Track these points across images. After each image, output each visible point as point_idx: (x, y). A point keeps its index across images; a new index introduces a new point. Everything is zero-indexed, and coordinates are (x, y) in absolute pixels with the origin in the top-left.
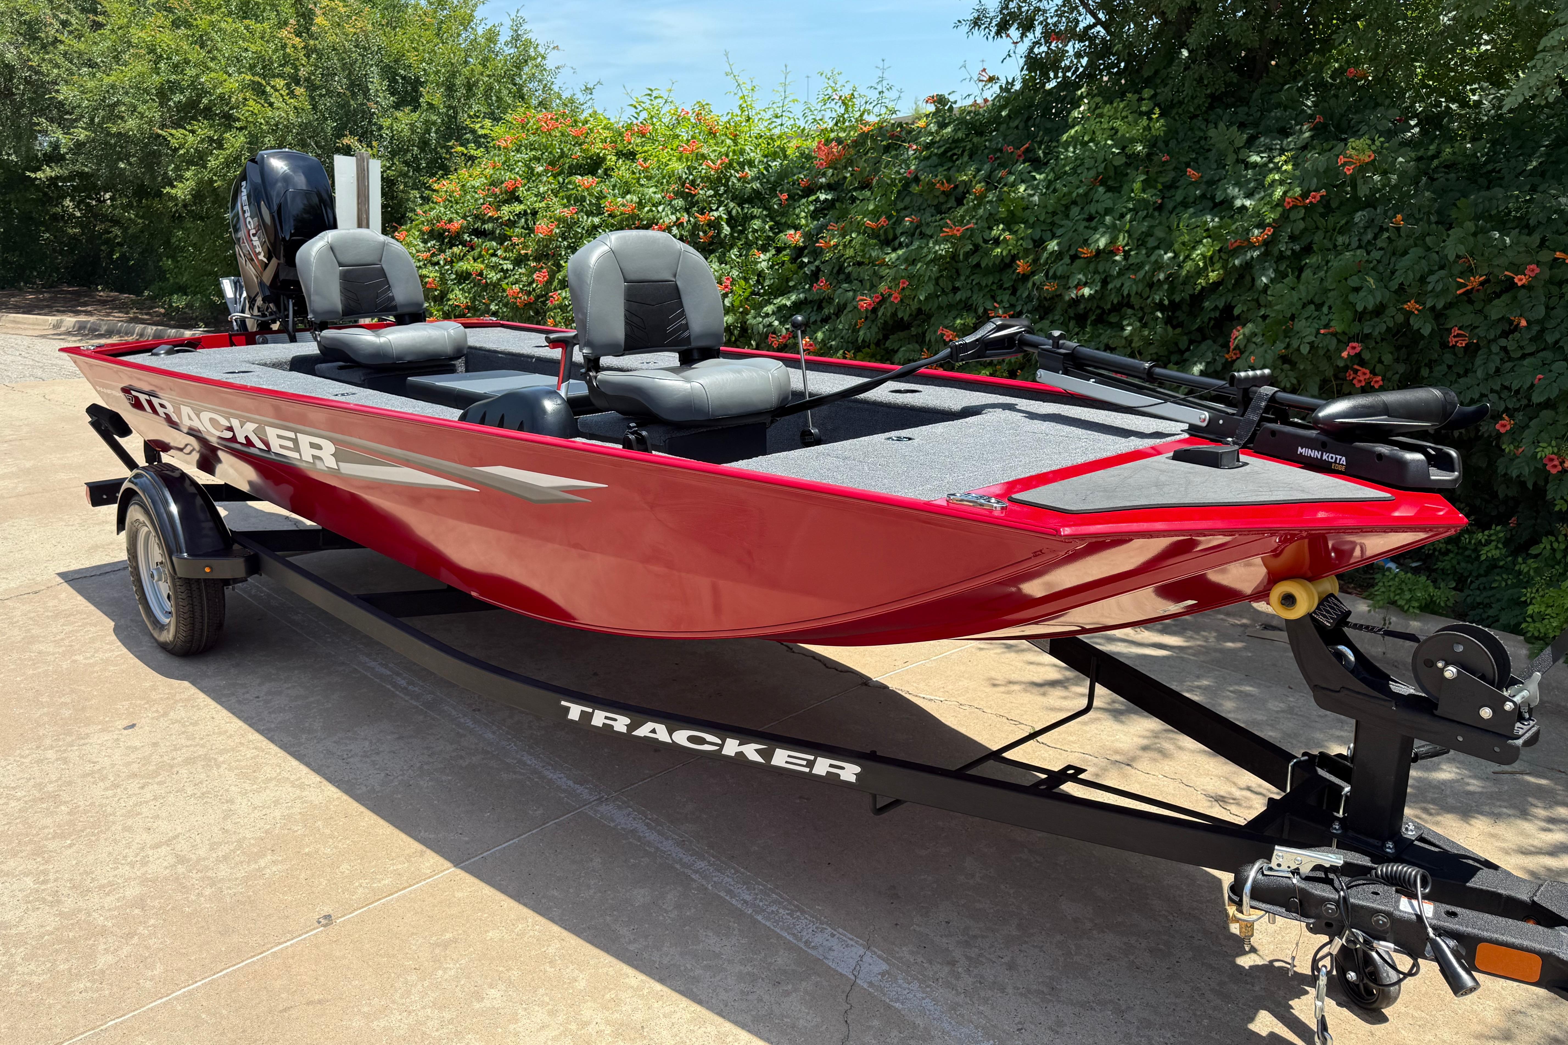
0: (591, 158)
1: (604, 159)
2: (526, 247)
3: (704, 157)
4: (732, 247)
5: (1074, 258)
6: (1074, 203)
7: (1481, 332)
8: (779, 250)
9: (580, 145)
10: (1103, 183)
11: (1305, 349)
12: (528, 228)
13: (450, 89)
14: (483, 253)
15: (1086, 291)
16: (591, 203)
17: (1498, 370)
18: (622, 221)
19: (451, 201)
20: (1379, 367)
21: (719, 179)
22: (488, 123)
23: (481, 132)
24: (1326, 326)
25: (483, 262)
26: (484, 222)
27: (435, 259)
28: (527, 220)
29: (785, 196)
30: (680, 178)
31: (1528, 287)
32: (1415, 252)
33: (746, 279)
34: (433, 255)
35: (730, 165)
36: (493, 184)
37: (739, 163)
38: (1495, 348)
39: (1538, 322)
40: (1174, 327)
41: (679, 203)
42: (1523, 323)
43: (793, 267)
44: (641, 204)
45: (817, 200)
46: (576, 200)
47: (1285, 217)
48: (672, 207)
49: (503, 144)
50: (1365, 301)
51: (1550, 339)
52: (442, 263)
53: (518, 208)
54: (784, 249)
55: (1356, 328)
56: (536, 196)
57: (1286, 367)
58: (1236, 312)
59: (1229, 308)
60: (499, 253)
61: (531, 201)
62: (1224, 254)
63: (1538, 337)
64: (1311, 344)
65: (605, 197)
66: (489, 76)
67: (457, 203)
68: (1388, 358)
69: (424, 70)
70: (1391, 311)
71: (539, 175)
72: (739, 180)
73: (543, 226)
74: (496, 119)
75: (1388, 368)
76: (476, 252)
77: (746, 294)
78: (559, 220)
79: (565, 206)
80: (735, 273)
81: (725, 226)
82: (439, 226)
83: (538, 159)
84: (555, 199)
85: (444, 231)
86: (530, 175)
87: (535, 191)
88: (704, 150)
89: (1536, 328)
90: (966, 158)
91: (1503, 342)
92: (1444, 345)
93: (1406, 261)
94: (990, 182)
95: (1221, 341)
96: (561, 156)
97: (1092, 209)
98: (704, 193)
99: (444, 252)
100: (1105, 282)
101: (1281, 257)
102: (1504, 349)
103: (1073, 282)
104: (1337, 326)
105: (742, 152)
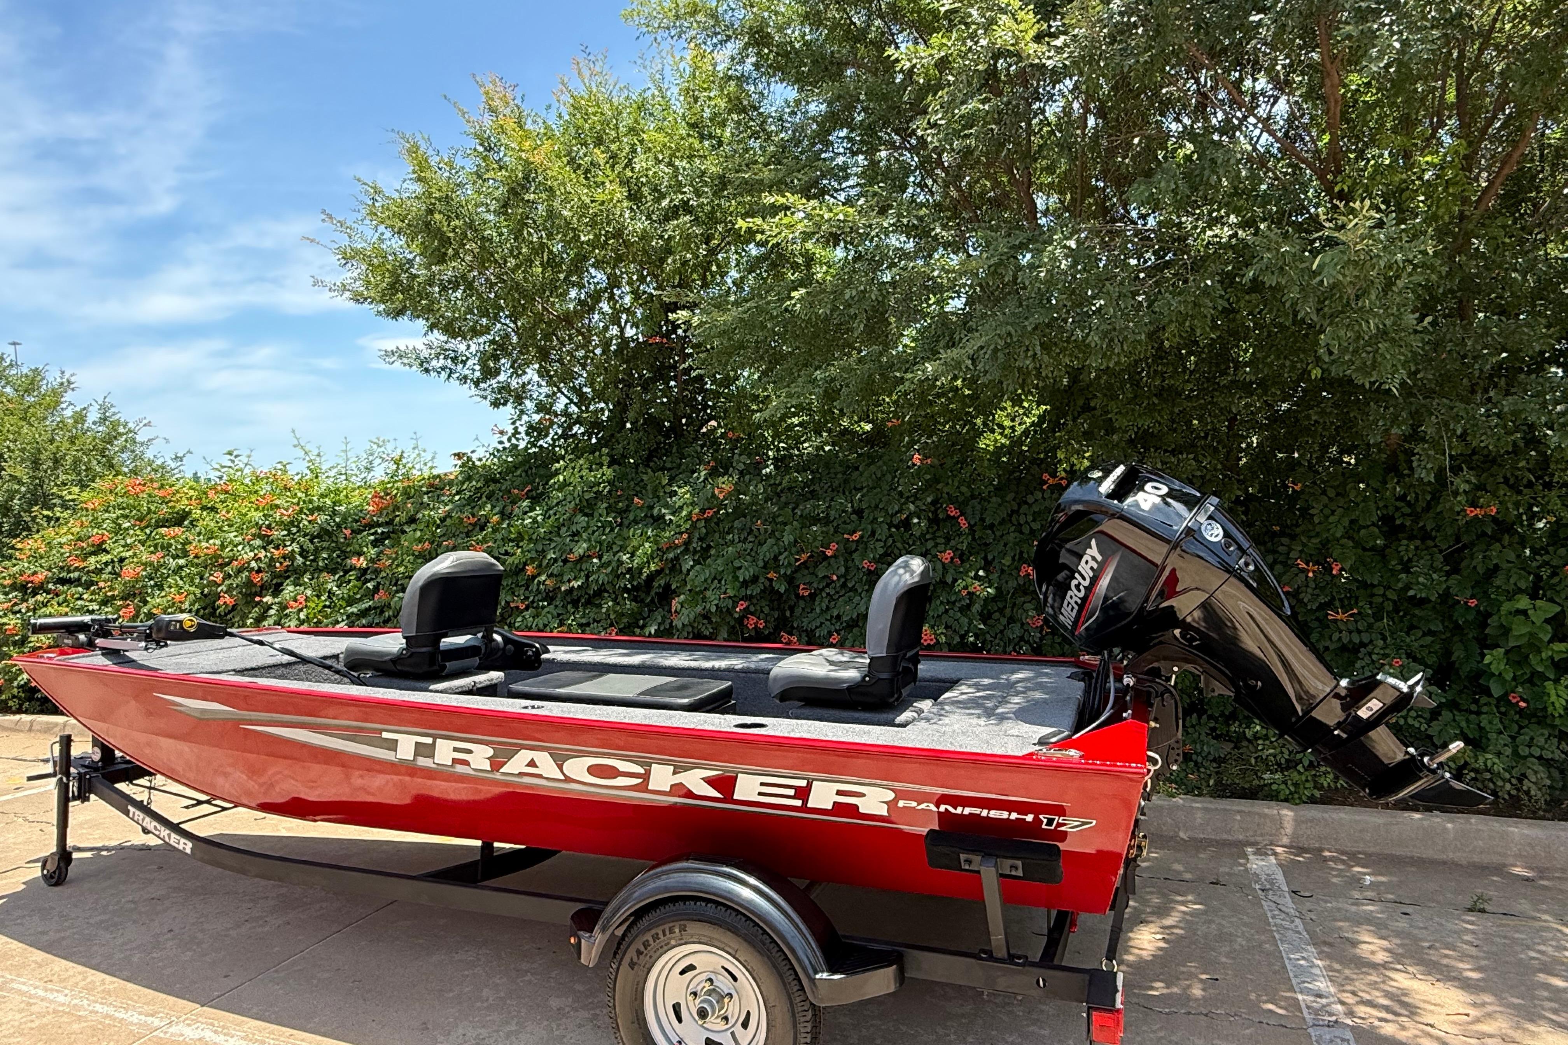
0: (177, 513)
1: (190, 513)
2: (112, 589)
3: (277, 507)
4: (305, 572)
5: (565, 561)
6: (563, 525)
7: (815, 585)
8: (346, 572)
9: (167, 503)
10: (581, 511)
11: (713, 609)
12: (115, 573)
13: (36, 463)
14: (69, 597)
15: (575, 584)
16: (176, 548)
17: (828, 607)
18: (206, 560)
19: (35, 557)
20: (762, 615)
21: (292, 522)
22: (76, 490)
23: (68, 497)
24: (725, 593)
25: (67, 606)
26: (69, 572)
27: (16, 608)
28: (113, 567)
29: (347, 532)
30: (257, 524)
31: (834, 556)
32: (770, 541)
33: (318, 597)
34: (15, 604)
35: (301, 511)
36: (80, 539)
37: (309, 510)
38: (824, 595)
39: (842, 576)
40: (637, 602)
41: (258, 542)
42: (835, 578)
43: (359, 584)
44: (223, 547)
45: (376, 533)
46: (163, 548)
47: (694, 526)
48: (251, 546)
49: (90, 506)
50: (742, 575)
51: (850, 585)
52: (23, 611)
53: (105, 558)
54: (351, 570)
55: (743, 592)
56: (123, 546)
57: (705, 621)
58: (673, 587)
59: (668, 586)
60: (85, 596)
61: (118, 551)
62: (660, 551)
63: (844, 585)
64: (717, 605)
65: (190, 543)
66: (77, 451)
67: (42, 558)
68: (766, 610)
69: (8, 447)
70: (762, 580)
71: (127, 529)
72: (310, 522)
73: (129, 571)
74: (83, 486)
75: (767, 615)
76: (61, 598)
77: (319, 608)
78: (145, 564)
79: (152, 553)
80: (309, 592)
81: (298, 557)
82: (20, 579)
83: (126, 517)
84: (142, 548)
85: (28, 583)
86: (118, 529)
87: (123, 542)
88: (278, 502)
89: (842, 580)
90: (484, 499)
91: (827, 590)
92: (797, 596)
93: (765, 548)
94: (505, 515)
95: (666, 608)
96: (148, 514)
97: (574, 528)
98: (278, 534)
99: (27, 601)
100: (588, 577)
101: (695, 552)
102: (828, 594)
103: (565, 579)
104: (731, 593)
105: (311, 502)
